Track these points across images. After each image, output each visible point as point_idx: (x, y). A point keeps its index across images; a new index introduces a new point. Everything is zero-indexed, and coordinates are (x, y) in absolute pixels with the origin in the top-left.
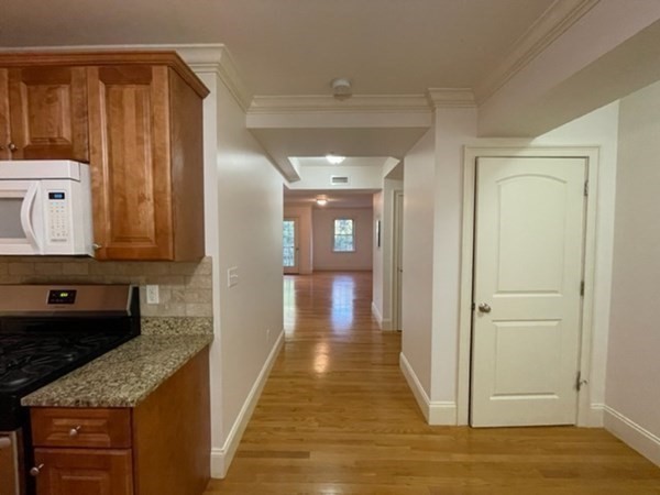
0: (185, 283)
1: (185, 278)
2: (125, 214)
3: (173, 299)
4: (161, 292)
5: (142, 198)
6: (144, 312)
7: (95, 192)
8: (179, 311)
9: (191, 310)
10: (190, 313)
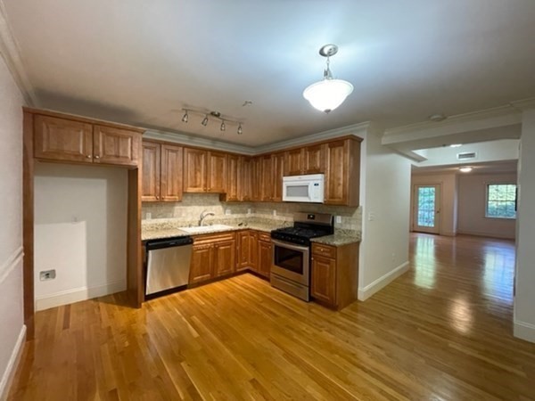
0: (351, 216)
1: (351, 214)
2: (333, 190)
3: (346, 223)
4: (342, 219)
5: (339, 184)
6: (335, 226)
7: (325, 183)
8: (348, 227)
9: (353, 227)
10: (352, 228)
